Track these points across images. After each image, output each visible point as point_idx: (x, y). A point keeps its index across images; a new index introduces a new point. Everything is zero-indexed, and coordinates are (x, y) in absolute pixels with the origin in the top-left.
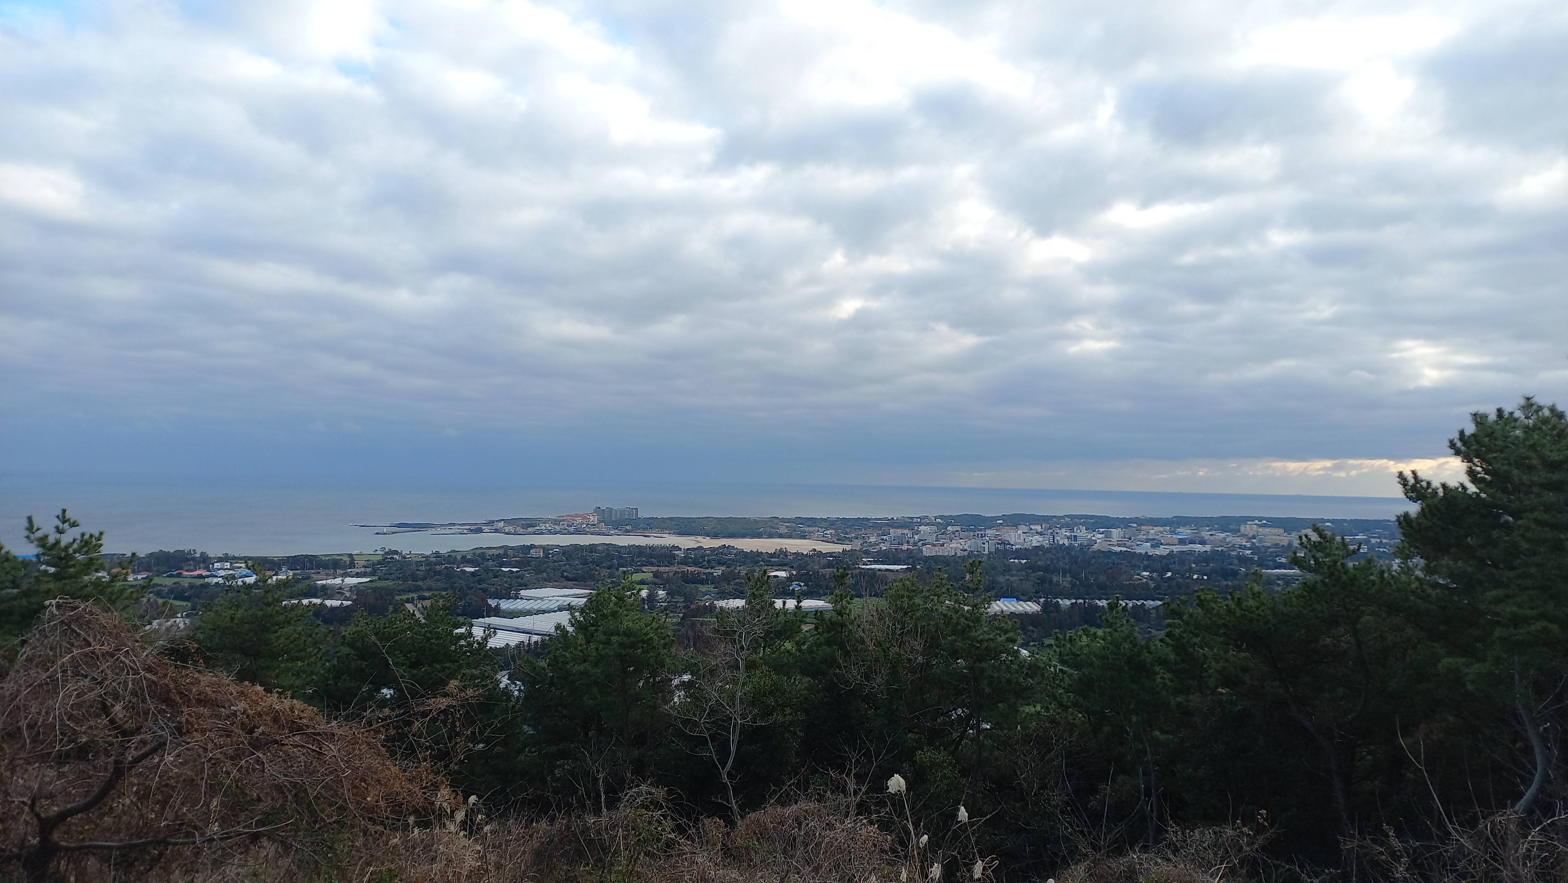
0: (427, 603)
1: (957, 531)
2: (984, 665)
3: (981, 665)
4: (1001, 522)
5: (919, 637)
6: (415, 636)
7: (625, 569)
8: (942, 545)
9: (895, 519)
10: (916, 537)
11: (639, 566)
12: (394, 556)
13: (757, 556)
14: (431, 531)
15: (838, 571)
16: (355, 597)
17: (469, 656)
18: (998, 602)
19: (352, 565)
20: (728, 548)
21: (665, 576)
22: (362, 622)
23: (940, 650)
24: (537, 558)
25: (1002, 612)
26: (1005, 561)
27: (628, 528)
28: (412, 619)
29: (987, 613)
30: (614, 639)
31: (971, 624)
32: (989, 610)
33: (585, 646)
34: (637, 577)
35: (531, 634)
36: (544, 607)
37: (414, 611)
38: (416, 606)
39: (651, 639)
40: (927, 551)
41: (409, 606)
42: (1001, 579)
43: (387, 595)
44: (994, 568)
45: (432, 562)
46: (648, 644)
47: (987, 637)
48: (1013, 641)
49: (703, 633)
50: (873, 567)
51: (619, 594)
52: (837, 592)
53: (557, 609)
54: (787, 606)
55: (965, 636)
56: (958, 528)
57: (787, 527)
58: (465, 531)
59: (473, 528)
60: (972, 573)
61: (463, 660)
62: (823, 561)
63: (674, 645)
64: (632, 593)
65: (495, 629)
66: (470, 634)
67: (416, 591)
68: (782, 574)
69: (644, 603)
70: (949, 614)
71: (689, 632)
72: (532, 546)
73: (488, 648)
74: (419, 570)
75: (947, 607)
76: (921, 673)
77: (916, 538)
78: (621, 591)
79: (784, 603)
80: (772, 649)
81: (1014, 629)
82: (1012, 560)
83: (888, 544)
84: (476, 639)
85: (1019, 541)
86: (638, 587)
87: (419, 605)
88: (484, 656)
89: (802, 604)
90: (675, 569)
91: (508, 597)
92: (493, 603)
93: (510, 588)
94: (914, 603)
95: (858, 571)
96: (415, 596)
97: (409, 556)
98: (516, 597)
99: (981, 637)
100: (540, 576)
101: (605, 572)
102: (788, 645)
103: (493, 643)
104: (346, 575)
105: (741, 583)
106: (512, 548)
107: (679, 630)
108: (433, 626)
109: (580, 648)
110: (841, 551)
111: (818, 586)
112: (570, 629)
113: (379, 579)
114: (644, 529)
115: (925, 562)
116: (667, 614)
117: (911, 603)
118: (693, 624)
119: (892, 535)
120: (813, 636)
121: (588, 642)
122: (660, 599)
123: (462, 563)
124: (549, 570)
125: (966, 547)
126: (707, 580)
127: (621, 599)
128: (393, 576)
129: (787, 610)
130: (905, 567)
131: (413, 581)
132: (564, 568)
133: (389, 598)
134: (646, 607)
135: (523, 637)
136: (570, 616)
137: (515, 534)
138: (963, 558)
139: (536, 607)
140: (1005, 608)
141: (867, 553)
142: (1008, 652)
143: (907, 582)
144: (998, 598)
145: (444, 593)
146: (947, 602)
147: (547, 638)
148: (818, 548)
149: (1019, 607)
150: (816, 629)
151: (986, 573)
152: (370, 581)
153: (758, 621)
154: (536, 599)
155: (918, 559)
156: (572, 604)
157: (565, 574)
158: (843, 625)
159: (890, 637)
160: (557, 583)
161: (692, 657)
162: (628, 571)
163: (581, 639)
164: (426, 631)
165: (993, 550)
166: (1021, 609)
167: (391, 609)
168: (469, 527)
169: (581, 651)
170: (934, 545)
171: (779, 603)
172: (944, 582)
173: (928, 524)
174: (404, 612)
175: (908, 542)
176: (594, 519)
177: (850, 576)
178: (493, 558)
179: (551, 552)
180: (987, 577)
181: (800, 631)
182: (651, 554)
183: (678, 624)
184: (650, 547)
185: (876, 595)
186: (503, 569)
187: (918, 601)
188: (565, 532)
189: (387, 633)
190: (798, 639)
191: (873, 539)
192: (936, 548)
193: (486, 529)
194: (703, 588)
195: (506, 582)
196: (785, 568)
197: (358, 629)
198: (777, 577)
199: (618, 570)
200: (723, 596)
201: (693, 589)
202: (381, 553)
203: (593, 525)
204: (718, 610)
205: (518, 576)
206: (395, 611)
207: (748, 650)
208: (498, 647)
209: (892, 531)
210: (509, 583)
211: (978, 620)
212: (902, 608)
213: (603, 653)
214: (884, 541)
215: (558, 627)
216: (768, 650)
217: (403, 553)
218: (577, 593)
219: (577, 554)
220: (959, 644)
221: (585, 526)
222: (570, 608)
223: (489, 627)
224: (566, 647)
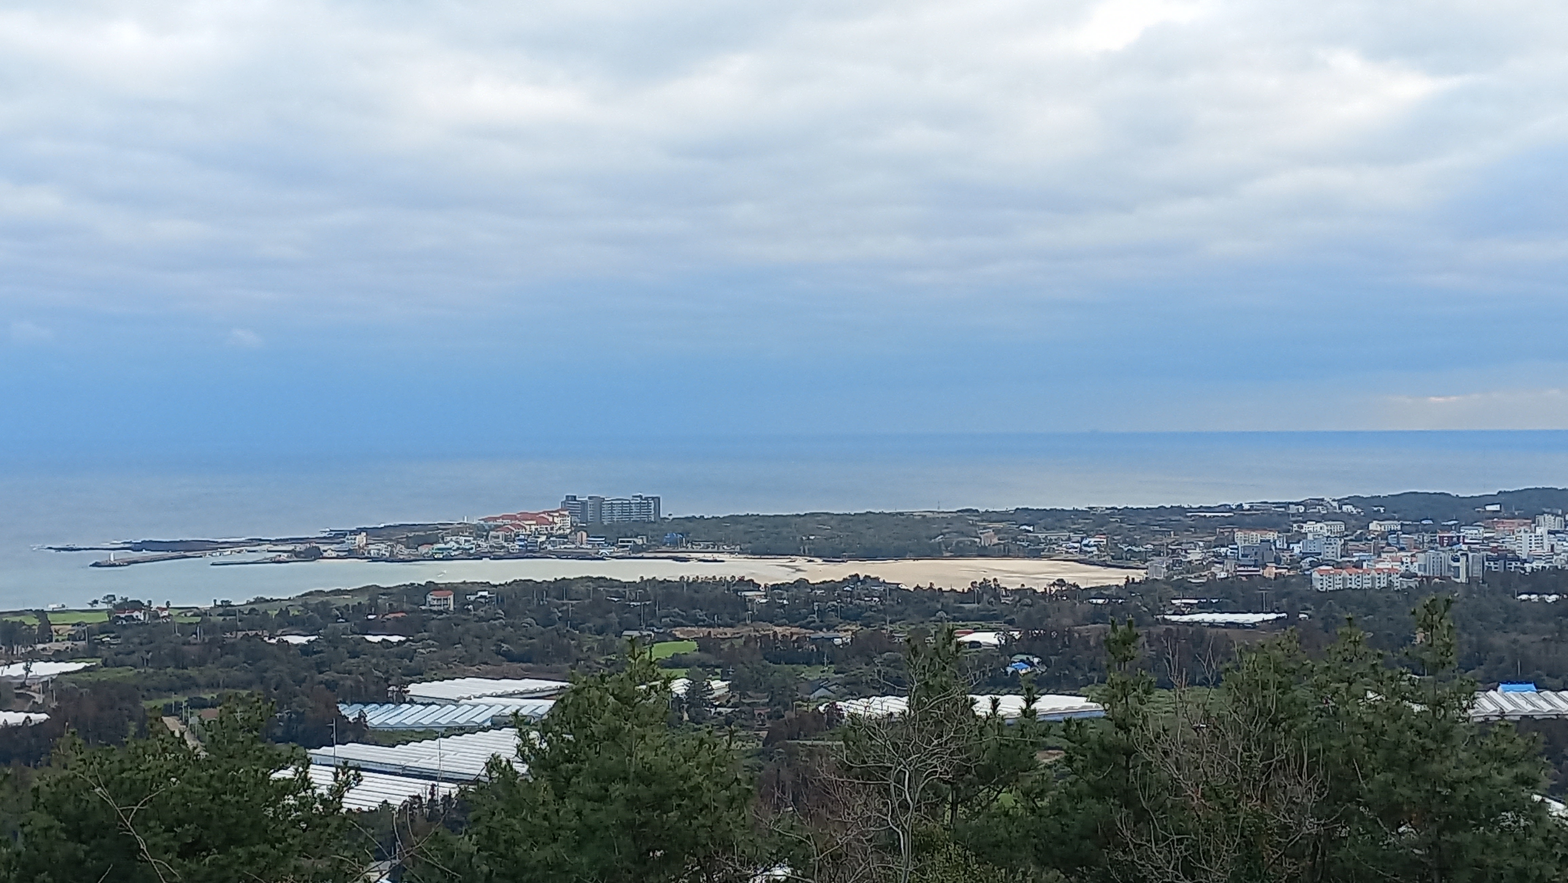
0: (211, 715)
1: (1395, 532)
2: (1464, 837)
3: (1456, 838)
4: (1496, 508)
5: (1305, 777)
6: (188, 787)
7: (636, 634)
8: (1358, 565)
9: (1246, 507)
10: (1297, 549)
11: (667, 626)
12: (135, 614)
13: (931, 599)
14: (210, 558)
15: (1114, 629)
16: (54, 705)
17: (304, 830)
18: (1492, 693)
19: (46, 634)
20: (863, 582)
21: (725, 646)
22: (74, 759)
23: (1359, 804)
24: (441, 612)
25: (1502, 714)
26: (1508, 599)
27: (639, 541)
28: (181, 750)
29: (1468, 720)
30: (617, 789)
31: (1432, 745)
32: (1470, 712)
33: (553, 807)
34: (663, 651)
35: (435, 779)
36: (461, 721)
37: (182, 734)
38: (186, 722)
39: (697, 787)
40: (1322, 581)
41: (171, 722)
42: (1499, 640)
43: (122, 699)
44: (1481, 616)
45: (214, 625)
46: (691, 798)
47: (1467, 773)
48: (1530, 782)
49: (814, 773)
50: (1197, 617)
51: (623, 689)
52: (1115, 676)
53: (489, 723)
54: (1002, 710)
55: (1416, 773)
56: (1395, 525)
57: (997, 531)
58: (284, 556)
59: (300, 547)
60: (1429, 627)
61: (294, 837)
62: (1082, 608)
63: (751, 801)
64: (651, 687)
65: (358, 769)
66: (306, 783)
67: (184, 689)
68: (988, 638)
69: (680, 709)
70: (1378, 723)
71: (783, 772)
72: (431, 587)
73: (344, 811)
74: (189, 643)
75: (1370, 706)
76: (1313, 856)
77: (1297, 551)
78: (628, 684)
79: (995, 704)
80: (971, 809)
81: (1529, 756)
82: (1524, 597)
83: (1230, 565)
84: (318, 791)
85: (1539, 551)
86: (665, 673)
87: (193, 720)
88: (338, 829)
89: (1035, 706)
90: (745, 631)
91: (382, 700)
92: (350, 712)
93: (387, 680)
94: (1293, 701)
95: (1164, 627)
96: (183, 699)
97: (166, 613)
98: (401, 699)
99: (1455, 774)
100: (450, 652)
101: (591, 641)
102: (1007, 799)
103: (354, 800)
104: (32, 657)
105: (898, 660)
106: (387, 592)
107: (761, 769)
108: (225, 766)
109: (541, 810)
110: (1122, 583)
111: (1073, 663)
112: (522, 768)
113: (105, 664)
114: (675, 543)
115: (1318, 604)
116: (732, 733)
117: (1287, 698)
118: (792, 753)
119: (1240, 544)
120: (1063, 776)
121: (561, 797)
122: (716, 699)
123: (281, 626)
124: (468, 639)
125: (1414, 569)
126: (820, 654)
127: (625, 700)
128: (135, 657)
129: (1003, 718)
130: (1273, 616)
131: (177, 667)
132: (500, 634)
133: (127, 704)
134: (686, 717)
135: (419, 787)
136: (518, 741)
137: (392, 559)
138: (1406, 593)
139: (444, 721)
140: (1509, 707)
141: (1183, 587)
142: (1518, 807)
143: (1278, 652)
144: (1490, 683)
145: (244, 693)
146: (1370, 695)
147: (471, 788)
148: (1069, 579)
149: (1542, 703)
150: (1069, 760)
151: (1464, 628)
152: (85, 669)
153: (940, 745)
154: (442, 702)
155: (1302, 599)
156: (524, 712)
157: (505, 646)
158: (1129, 753)
159: (1239, 777)
160: (489, 668)
161: (792, 827)
162: (642, 637)
163: (545, 792)
164: (212, 776)
165: (1477, 571)
166: (1547, 707)
167: (133, 728)
168: (290, 547)
169: (545, 817)
170: (1338, 566)
171: (983, 705)
172: (1361, 648)
173: (1322, 518)
174: (161, 736)
175: (1278, 560)
176: (563, 523)
177: (1143, 639)
178: (346, 613)
179: (472, 598)
180: (1465, 636)
181: (1033, 766)
182: (692, 599)
183: (759, 754)
184: (688, 584)
185: (1205, 683)
186: (369, 638)
187: (1301, 693)
188: (502, 553)
189: (128, 783)
190: (1028, 783)
191: (1195, 555)
192: (1344, 572)
193: (329, 549)
194: (812, 674)
195: (376, 666)
196: (993, 626)
197: (66, 773)
198: (975, 644)
199: (619, 635)
200: (857, 689)
201: (790, 675)
202: (105, 606)
203: (560, 536)
204: (846, 721)
205: (403, 653)
206: (142, 732)
207: (918, 810)
208: (365, 809)
209: (1239, 535)
210: (384, 669)
211: (1446, 735)
212: (1263, 712)
213: (592, 819)
214: (1221, 559)
215: (493, 764)
216: (960, 809)
217: (154, 606)
218: (532, 688)
219: (529, 601)
220: (1404, 791)
221: (543, 538)
222: (517, 721)
223: (345, 766)
224: (513, 809)
